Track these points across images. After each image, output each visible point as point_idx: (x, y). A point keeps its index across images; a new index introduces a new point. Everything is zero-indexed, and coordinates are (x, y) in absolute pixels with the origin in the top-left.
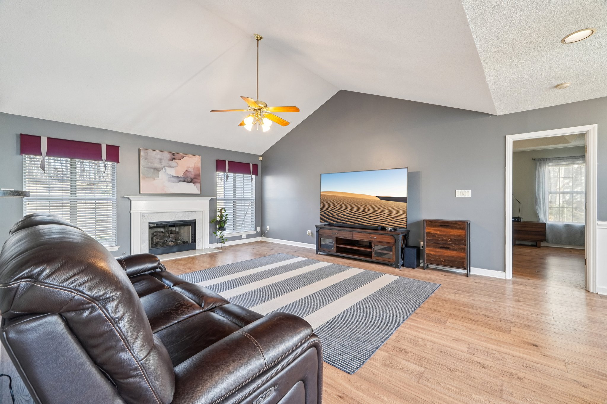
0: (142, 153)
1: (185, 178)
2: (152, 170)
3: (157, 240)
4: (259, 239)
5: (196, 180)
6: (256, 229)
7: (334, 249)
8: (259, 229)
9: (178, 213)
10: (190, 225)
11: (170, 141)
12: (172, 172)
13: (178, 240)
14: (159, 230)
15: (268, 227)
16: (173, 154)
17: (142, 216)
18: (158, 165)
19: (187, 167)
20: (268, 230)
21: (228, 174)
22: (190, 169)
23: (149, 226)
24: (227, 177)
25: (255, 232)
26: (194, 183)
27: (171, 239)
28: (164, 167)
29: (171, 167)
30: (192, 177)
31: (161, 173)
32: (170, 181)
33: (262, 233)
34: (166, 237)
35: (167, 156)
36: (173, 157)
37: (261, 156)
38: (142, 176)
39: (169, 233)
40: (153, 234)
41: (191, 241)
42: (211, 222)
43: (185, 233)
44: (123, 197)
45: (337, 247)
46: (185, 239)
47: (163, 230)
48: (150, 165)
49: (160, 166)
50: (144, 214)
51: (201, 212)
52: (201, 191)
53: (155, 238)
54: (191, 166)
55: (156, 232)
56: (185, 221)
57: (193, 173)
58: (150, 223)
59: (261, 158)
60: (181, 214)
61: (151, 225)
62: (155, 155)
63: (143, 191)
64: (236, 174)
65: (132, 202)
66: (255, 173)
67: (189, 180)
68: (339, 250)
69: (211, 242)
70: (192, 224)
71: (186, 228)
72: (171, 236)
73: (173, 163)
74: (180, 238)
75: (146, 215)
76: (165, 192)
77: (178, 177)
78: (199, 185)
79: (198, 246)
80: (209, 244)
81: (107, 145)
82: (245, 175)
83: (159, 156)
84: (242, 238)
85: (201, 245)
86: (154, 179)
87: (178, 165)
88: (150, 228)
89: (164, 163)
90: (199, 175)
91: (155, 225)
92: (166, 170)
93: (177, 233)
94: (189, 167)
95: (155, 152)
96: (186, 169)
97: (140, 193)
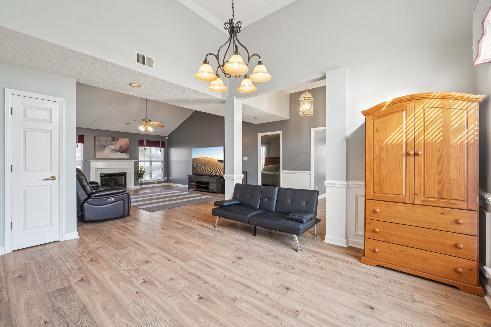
0: (96, 138)
1: (120, 150)
2: (102, 147)
3: (105, 183)
4: (166, 184)
5: (126, 151)
6: (164, 178)
7: (195, 187)
8: (166, 178)
9: (116, 169)
10: (123, 175)
11: (112, 131)
12: (113, 147)
13: (116, 183)
14: (106, 178)
15: (171, 177)
16: (113, 138)
17: (96, 170)
18: (105, 144)
19: (121, 144)
20: (171, 179)
21: (146, 147)
22: (123, 146)
23: (100, 175)
24: (145, 149)
25: (163, 180)
26: (126, 153)
27: (112, 182)
28: (108, 145)
29: (112, 145)
30: (124, 149)
31: (106, 148)
32: (111, 152)
33: (168, 181)
34: (109, 181)
35: (110, 139)
36: (113, 139)
37: (168, 137)
38: (96, 150)
39: (112, 179)
40: (103, 180)
41: (124, 184)
42: (135, 174)
43: (121, 180)
44: (86, 161)
45: (197, 186)
46: (120, 183)
47: (108, 178)
48: (100, 144)
49: (106, 145)
50: (97, 169)
51: (130, 168)
52: (130, 157)
53: (103, 182)
54: (123, 144)
55: (104, 179)
56: (120, 173)
57: (124, 148)
58: (100, 174)
59: (167, 138)
60: (118, 169)
61: (101, 175)
62: (103, 139)
63: (97, 157)
64: (152, 148)
65: (91, 163)
66: (163, 146)
67: (122, 151)
68: (197, 187)
69: (135, 185)
70: (124, 175)
71: (121, 177)
72: (112, 181)
73: (113, 143)
74: (117, 182)
75: (98, 169)
76: (109, 157)
77: (116, 150)
78: (128, 154)
79: (128, 186)
80: (134, 186)
81: (78, 135)
82: (157, 148)
83: (105, 139)
84: (155, 183)
85: (130, 186)
86: (103, 151)
87: (116, 143)
88: (101, 176)
89: (108, 143)
90: (128, 149)
91: (103, 175)
92: (109, 146)
93: (116, 180)
94: (122, 145)
95: (103, 138)
96: (120, 145)
97: (95, 158)
